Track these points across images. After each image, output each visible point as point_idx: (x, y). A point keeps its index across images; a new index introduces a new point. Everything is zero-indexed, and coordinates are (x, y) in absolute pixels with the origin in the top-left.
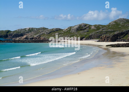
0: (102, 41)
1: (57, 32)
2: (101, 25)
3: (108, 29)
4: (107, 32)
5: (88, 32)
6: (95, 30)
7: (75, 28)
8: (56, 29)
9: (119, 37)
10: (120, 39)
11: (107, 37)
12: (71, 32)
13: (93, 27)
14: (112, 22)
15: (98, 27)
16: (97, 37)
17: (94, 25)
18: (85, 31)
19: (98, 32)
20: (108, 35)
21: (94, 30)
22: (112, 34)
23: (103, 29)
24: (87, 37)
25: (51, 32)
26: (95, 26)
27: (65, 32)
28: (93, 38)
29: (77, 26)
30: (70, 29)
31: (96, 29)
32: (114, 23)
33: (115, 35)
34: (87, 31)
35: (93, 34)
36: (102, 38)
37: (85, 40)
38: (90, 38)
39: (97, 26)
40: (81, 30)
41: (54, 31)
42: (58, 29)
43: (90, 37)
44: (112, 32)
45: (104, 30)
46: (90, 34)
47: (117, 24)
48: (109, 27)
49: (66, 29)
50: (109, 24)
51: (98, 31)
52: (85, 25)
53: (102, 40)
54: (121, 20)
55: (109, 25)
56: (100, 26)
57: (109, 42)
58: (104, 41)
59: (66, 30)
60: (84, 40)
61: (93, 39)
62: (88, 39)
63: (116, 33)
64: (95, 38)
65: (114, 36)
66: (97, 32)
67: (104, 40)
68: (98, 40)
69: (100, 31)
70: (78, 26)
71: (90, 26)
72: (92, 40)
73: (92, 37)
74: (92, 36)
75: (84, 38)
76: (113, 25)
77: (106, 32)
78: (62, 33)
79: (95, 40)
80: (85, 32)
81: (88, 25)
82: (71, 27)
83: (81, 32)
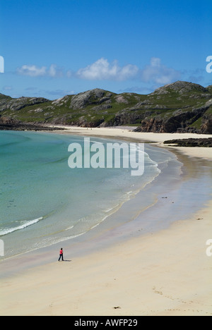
0: (145, 131)
1: (38, 107)
2: (136, 95)
3: (155, 104)
4: (152, 111)
5: (111, 110)
6: (126, 105)
7: (81, 98)
8: (37, 99)
9: (182, 123)
10: (185, 126)
11: (158, 123)
12: (72, 109)
13: (120, 99)
14: (161, 88)
15: (131, 99)
16: (131, 120)
17: (122, 95)
18: (105, 106)
19: (134, 110)
20: (159, 118)
21: (123, 105)
22: (167, 116)
23: (143, 104)
24: (109, 119)
25: (24, 107)
26: (125, 95)
27: (57, 108)
28: (123, 122)
29: (85, 95)
30: (70, 101)
31: (127, 102)
32: (166, 92)
33: (175, 118)
34: (109, 107)
35: (122, 113)
36: (144, 123)
37: (106, 126)
38: (115, 122)
39: (129, 96)
40: (95, 103)
41: (32, 104)
42: (39, 99)
43: (116, 119)
44: (167, 110)
45: (146, 106)
46: (117, 114)
47: (171, 93)
48: (155, 98)
49: (60, 99)
50: (156, 92)
51: (133, 108)
52: (104, 93)
53: (146, 129)
54: (180, 85)
55: (155, 95)
56: (135, 97)
57: (161, 132)
58: (149, 131)
59: (60, 102)
60: (102, 126)
61: (122, 124)
62: (112, 125)
63: (176, 113)
64: (127, 123)
65: (173, 119)
66: (132, 110)
67: (150, 129)
68: (135, 128)
69: (138, 107)
70: (88, 94)
71: (113, 96)
72: (121, 127)
73: (121, 120)
74: (120, 117)
75: (103, 121)
76: (164, 94)
77: (150, 111)
78: (51, 110)
79: (127, 127)
80: (105, 108)
81: (110, 94)
82: (70, 96)
83: (94, 108)
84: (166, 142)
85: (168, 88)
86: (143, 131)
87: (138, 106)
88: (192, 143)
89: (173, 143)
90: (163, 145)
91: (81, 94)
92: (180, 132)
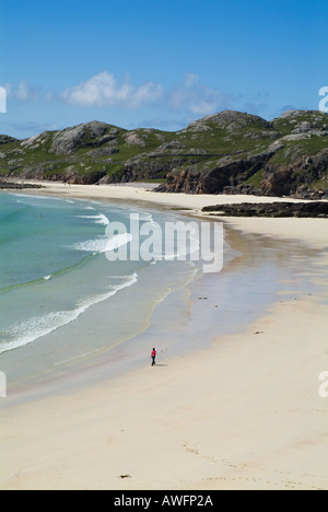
0: (173, 190)
2: (158, 132)
3: (188, 147)
4: (184, 159)
5: (117, 156)
6: (141, 149)
7: (69, 136)
9: (231, 179)
10: (236, 184)
11: (192, 177)
12: (53, 153)
13: (132, 138)
14: (198, 121)
15: (150, 138)
16: (150, 173)
17: (136, 131)
18: (107, 149)
19: (155, 157)
20: (194, 169)
21: (136, 148)
22: (208, 166)
23: (169, 147)
24: (114, 171)
26: (140, 133)
27: (29, 151)
28: (137, 176)
29: (75, 132)
30: (50, 141)
31: (143, 143)
32: (206, 128)
33: (220, 170)
34: (114, 152)
35: (136, 162)
36: (171, 178)
37: (109, 182)
38: (124, 176)
39: (147, 133)
40: (91, 145)
43: (126, 171)
44: (208, 157)
45: (174, 151)
46: (127, 163)
47: (214, 129)
48: (189, 138)
49: (33, 138)
50: (189, 127)
51: (153, 154)
52: (105, 129)
53: (174, 187)
54: (229, 117)
55: (189, 134)
56: (157, 135)
57: (198, 193)
58: (179, 191)
59: (35, 142)
60: (103, 183)
61: (135, 179)
62: (119, 182)
63: (222, 162)
64: (143, 177)
65: (217, 172)
66: (151, 157)
67: (180, 187)
68: (157, 185)
69: (161, 152)
70: (80, 129)
71: (120, 134)
72: (134, 184)
73: (134, 173)
74: (131, 168)
75: (104, 174)
76: (204, 132)
77: (180, 158)
78: (20, 155)
79: (143, 184)
80: (107, 153)
81: (115, 131)
82: (51, 133)
83: (90, 152)
84: (205, 209)
85: (210, 122)
86: (169, 191)
87: (161, 150)
88: (247, 211)
89: (217, 210)
90: (201, 214)
91: (69, 129)
92: (227, 193)
